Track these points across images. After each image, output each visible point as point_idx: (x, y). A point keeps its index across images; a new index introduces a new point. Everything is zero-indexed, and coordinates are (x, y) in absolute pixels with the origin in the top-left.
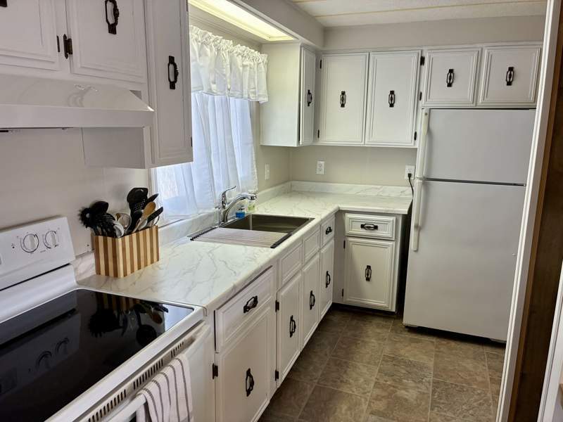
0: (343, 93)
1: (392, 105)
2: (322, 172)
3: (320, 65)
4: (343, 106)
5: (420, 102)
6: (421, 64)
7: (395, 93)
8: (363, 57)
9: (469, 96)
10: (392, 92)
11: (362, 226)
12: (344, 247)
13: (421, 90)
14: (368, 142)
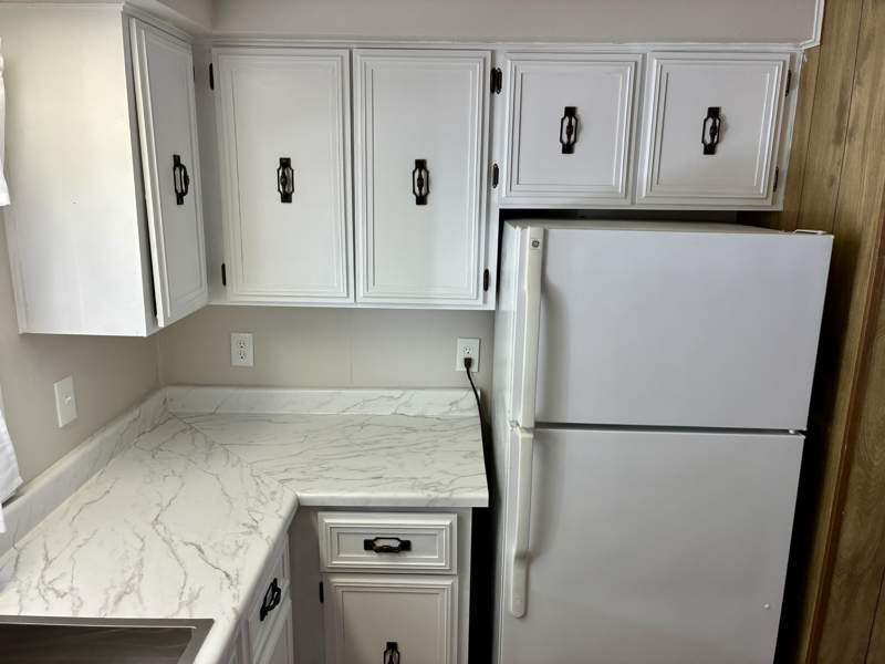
0: (285, 163)
1: (421, 200)
2: (249, 361)
3: (207, 78)
4: (286, 198)
5: (495, 191)
6: (492, 91)
7: (429, 166)
8: (336, 63)
9: (617, 179)
10: (421, 165)
11: (369, 545)
12: (322, 600)
13: (496, 160)
14: (365, 299)
